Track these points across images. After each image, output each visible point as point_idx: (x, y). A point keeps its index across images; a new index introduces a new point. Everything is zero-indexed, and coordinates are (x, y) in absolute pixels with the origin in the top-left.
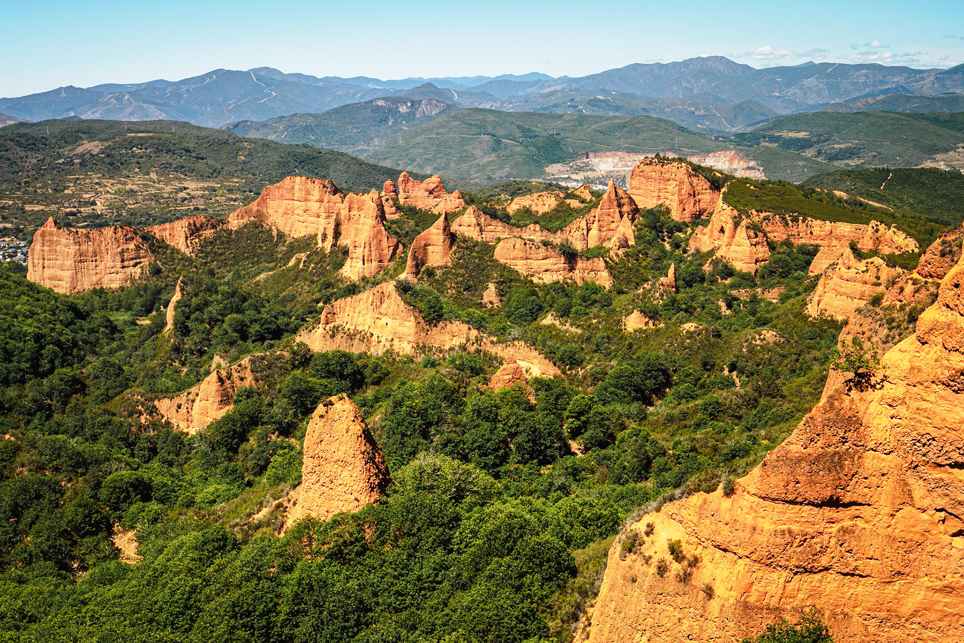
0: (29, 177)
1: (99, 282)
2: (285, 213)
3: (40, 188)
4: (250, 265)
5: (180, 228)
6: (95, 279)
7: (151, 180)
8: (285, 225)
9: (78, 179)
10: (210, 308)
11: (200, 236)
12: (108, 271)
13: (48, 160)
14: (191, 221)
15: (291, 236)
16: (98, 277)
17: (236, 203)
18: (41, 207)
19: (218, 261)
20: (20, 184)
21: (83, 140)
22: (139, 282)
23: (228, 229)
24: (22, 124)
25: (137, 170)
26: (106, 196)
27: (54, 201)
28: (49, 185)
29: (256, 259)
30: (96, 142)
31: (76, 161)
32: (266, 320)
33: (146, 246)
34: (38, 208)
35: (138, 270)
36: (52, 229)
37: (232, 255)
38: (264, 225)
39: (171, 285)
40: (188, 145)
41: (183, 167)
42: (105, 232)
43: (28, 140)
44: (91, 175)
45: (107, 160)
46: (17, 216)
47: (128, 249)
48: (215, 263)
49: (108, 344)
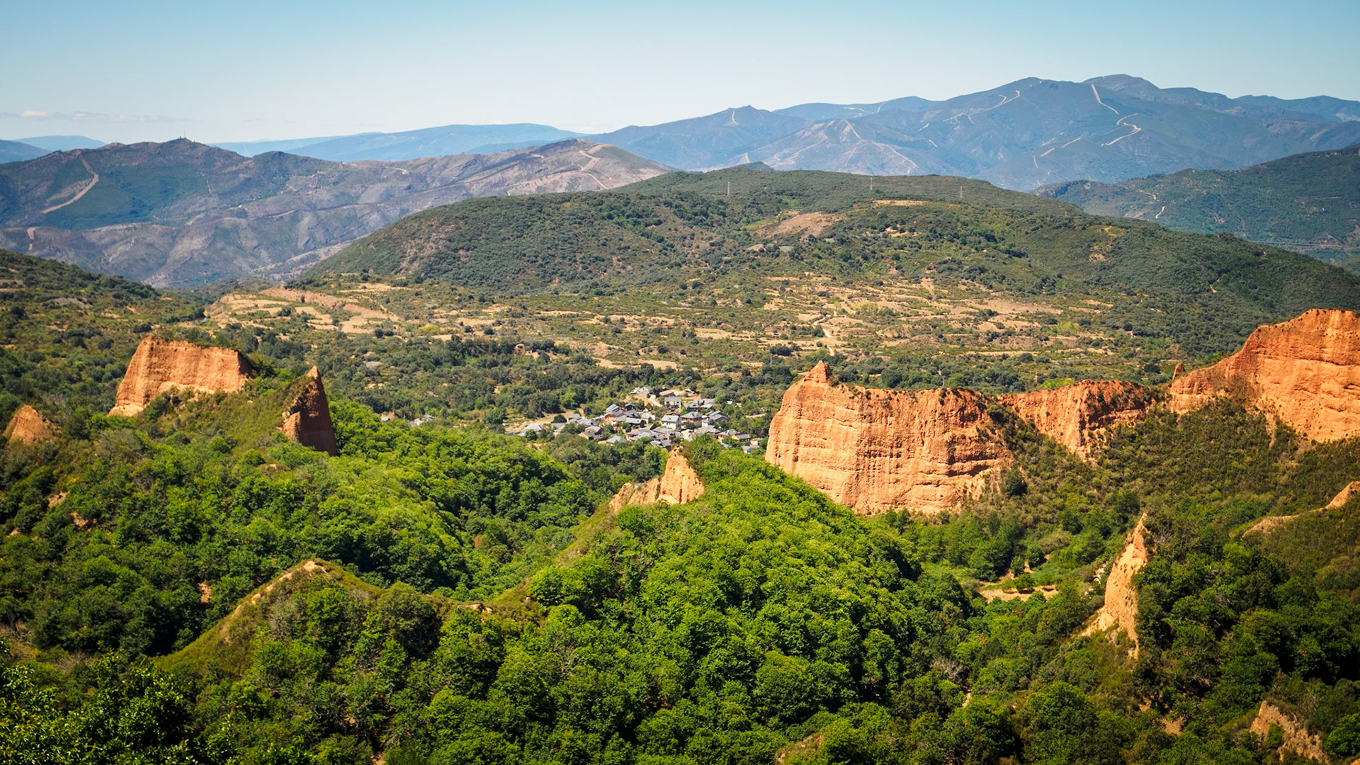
0: (699, 273)
1: (900, 499)
2: (1297, 388)
3: (720, 296)
4: (1216, 494)
5: (1069, 402)
6: (892, 491)
7: (923, 292)
8: (1297, 412)
9: (787, 283)
10: (1210, 591)
11: (1110, 421)
12: (920, 478)
13: (730, 243)
14: (1095, 390)
15: (1310, 437)
16: (900, 488)
17: (1100, 351)
18: (725, 335)
19: (1145, 478)
20: (684, 287)
21: (790, 208)
22: (981, 506)
23: (1168, 413)
24: (681, 176)
25: (894, 271)
26: (840, 320)
27: (746, 325)
28: (736, 292)
29: (1228, 482)
30: (817, 214)
31: (785, 249)
32: (1331, 631)
33: (999, 434)
34: (719, 335)
35: (978, 480)
36: (820, 385)
37: (1177, 468)
38: (1249, 410)
39: (1045, 521)
40: (993, 226)
41: (983, 270)
42: (922, 399)
43: (695, 205)
44: (809, 277)
45: (839, 250)
46: (685, 348)
47: (964, 437)
48: (1139, 481)
49: (962, 638)
